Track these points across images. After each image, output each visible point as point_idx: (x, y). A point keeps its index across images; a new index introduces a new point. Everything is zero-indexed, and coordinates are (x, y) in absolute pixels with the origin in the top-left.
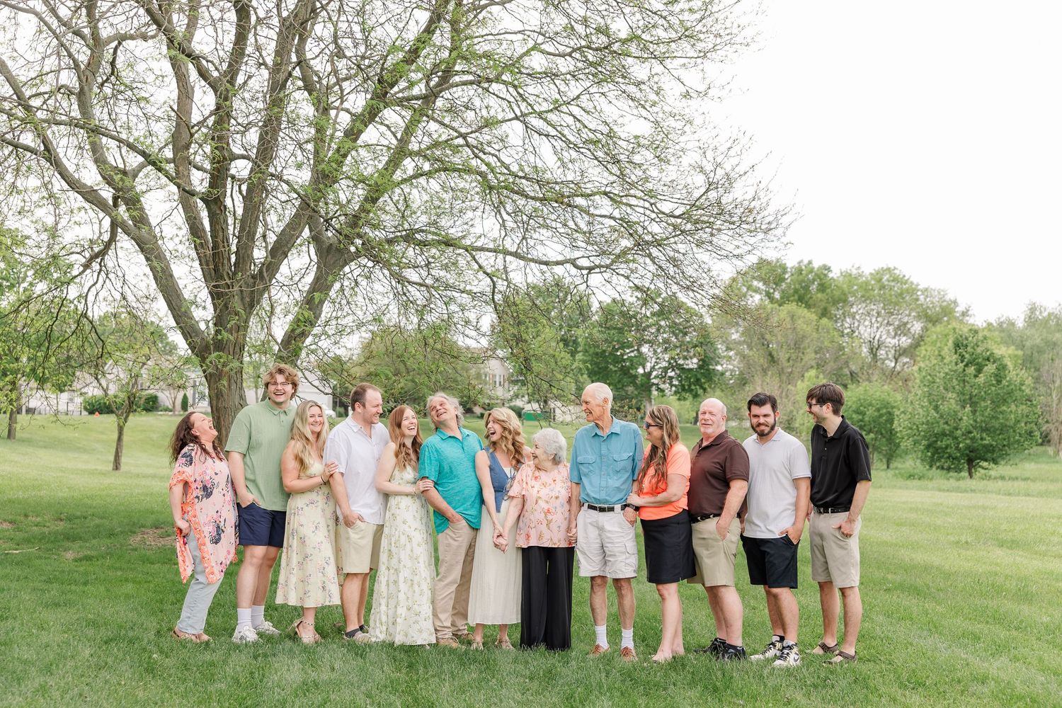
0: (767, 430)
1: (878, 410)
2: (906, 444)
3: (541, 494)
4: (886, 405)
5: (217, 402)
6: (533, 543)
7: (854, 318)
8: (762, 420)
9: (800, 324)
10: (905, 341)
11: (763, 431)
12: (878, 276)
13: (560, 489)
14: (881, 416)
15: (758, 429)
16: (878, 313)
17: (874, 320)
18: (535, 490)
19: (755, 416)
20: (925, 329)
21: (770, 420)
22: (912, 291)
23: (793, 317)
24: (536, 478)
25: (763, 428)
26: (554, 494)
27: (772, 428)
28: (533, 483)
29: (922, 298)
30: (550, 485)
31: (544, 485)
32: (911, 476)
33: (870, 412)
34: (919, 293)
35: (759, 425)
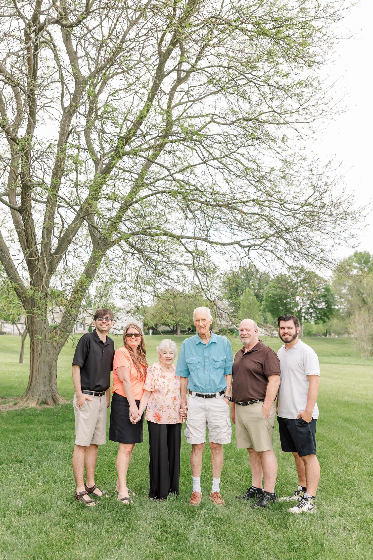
0: (290, 338)
5: (31, 327)
8: (286, 331)
11: (287, 339)
15: (284, 338)
18: (166, 384)
19: (283, 328)
21: (293, 331)
24: (163, 377)
25: (287, 336)
26: (177, 386)
27: (294, 337)
28: (163, 380)
30: (173, 380)
31: (170, 380)
35: (285, 334)
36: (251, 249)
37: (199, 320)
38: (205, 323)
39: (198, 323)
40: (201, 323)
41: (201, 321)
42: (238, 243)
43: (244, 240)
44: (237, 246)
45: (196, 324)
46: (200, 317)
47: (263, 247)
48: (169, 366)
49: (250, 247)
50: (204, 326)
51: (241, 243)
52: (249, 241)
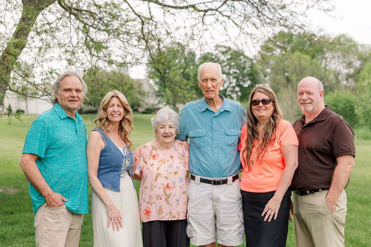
1: (345, 104)
2: (361, 121)
3: (160, 171)
4: (349, 101)
6: (154, 217)
7: (326, 61)
9: (303, 62)
10: (352, 71)
12: (339, 39)
13: (178, 165)
14: (346, 107)
16: (339, 57)
17: (336, 60)
18: (155, 167)
20: (362, 65)
22: (355, 46)
23: (299, 59)
24: (154, 157)
26: (173, 170)
28: (151, 161)
29: (360, 49)
30: (168, 161)
31: (163, 161)
32: (366, 138)
33: (341, 105)
34: (359, 47)
36: (207, 13)
37: (206, 80)
38: (214, 84)
39: (205, 84)
40: (210, 84)
41: (209, 81)
42: (193, 6)
43: (201, 3)
44: (191, 9)
45: (203, 86)
46: (208, 75)
47: (220, 12)
48: (169, 145)
49: (206, 11)
50: (212, 89)
51: (196, 6)
52: (206, 4)
